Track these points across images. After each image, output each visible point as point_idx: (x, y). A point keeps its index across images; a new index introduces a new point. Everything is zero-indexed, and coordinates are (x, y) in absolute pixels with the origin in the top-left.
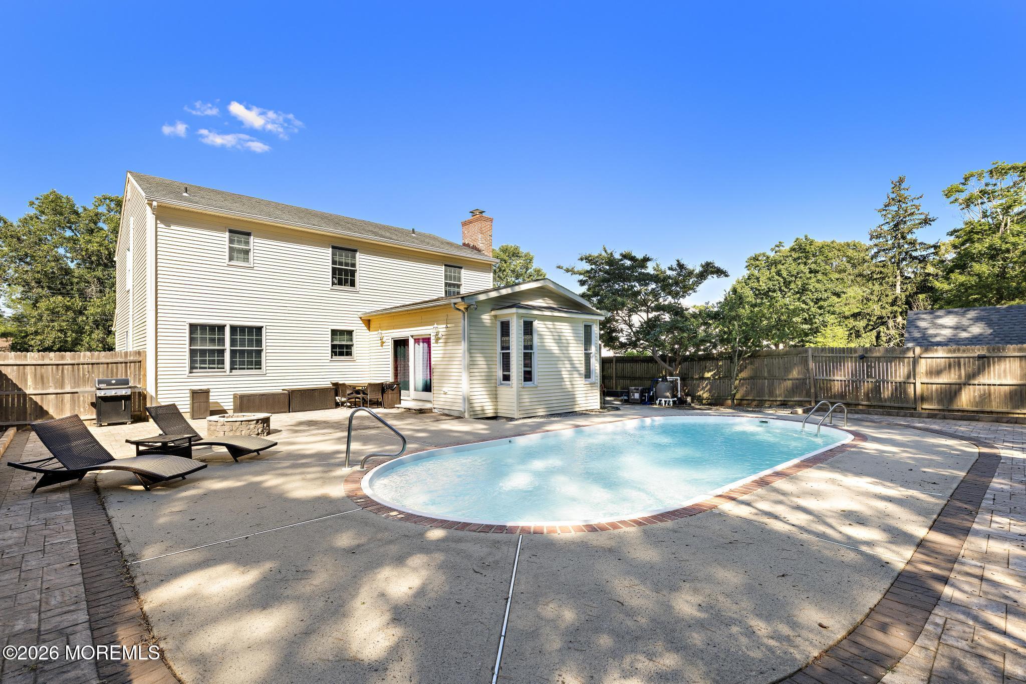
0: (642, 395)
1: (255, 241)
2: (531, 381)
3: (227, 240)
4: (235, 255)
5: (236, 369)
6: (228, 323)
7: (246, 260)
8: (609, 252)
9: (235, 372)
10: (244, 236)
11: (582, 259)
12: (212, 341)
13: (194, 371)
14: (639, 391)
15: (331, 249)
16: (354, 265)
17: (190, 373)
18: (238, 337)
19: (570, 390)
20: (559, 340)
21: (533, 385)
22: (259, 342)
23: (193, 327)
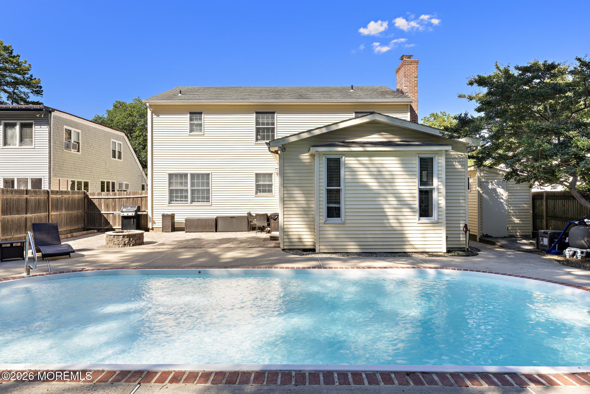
0: (551, 241)
1: (205, 117)
2: (340, 217)
3: (188, 119)
4: (195, 128)
5: (195, 201)
6: (189, 172)
7: (201, 130)
8: (502, 68)
9: (194, 204)
10: (198, 115)
11: (471, 84)
12: (181, 183)
13: (172, 202)
14: (548, 236)
15: (255, 114)
16: (273, 124)
17: (169, 203)
18: (196, 181)
19: (399, 228)
20: (378, 175)
21: (340, 222)
22: (208, 184)
23: (171, 176)
